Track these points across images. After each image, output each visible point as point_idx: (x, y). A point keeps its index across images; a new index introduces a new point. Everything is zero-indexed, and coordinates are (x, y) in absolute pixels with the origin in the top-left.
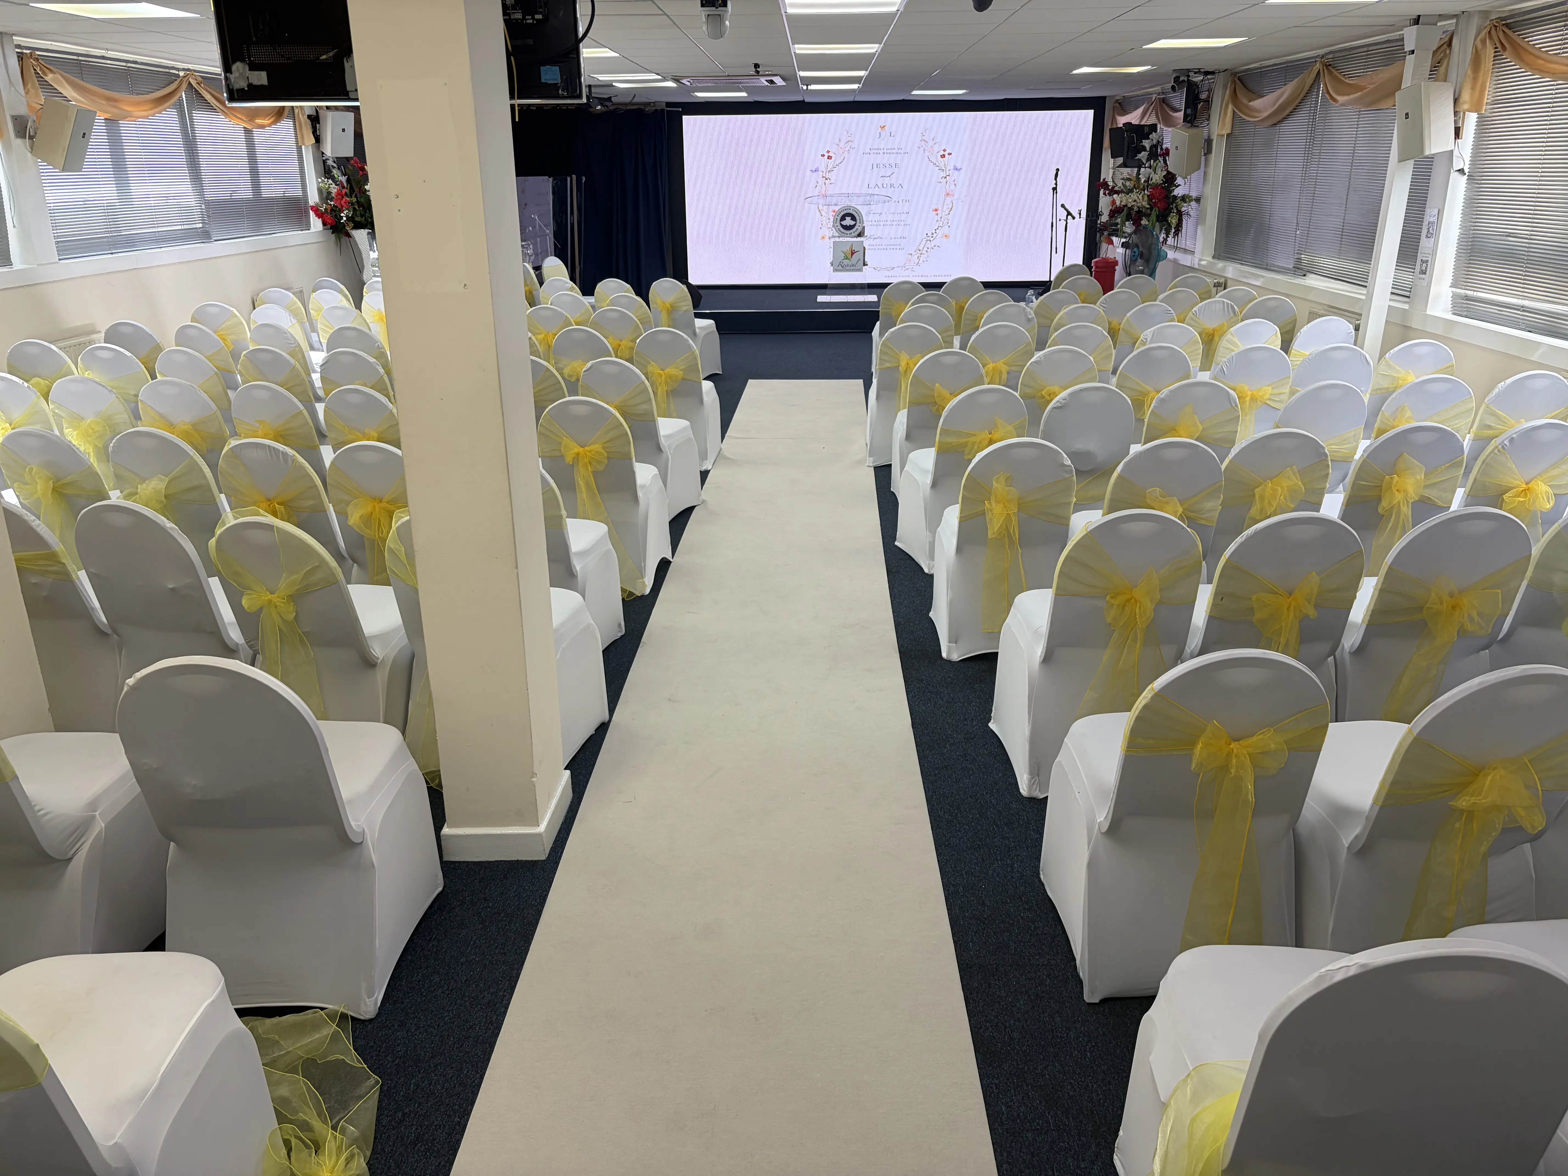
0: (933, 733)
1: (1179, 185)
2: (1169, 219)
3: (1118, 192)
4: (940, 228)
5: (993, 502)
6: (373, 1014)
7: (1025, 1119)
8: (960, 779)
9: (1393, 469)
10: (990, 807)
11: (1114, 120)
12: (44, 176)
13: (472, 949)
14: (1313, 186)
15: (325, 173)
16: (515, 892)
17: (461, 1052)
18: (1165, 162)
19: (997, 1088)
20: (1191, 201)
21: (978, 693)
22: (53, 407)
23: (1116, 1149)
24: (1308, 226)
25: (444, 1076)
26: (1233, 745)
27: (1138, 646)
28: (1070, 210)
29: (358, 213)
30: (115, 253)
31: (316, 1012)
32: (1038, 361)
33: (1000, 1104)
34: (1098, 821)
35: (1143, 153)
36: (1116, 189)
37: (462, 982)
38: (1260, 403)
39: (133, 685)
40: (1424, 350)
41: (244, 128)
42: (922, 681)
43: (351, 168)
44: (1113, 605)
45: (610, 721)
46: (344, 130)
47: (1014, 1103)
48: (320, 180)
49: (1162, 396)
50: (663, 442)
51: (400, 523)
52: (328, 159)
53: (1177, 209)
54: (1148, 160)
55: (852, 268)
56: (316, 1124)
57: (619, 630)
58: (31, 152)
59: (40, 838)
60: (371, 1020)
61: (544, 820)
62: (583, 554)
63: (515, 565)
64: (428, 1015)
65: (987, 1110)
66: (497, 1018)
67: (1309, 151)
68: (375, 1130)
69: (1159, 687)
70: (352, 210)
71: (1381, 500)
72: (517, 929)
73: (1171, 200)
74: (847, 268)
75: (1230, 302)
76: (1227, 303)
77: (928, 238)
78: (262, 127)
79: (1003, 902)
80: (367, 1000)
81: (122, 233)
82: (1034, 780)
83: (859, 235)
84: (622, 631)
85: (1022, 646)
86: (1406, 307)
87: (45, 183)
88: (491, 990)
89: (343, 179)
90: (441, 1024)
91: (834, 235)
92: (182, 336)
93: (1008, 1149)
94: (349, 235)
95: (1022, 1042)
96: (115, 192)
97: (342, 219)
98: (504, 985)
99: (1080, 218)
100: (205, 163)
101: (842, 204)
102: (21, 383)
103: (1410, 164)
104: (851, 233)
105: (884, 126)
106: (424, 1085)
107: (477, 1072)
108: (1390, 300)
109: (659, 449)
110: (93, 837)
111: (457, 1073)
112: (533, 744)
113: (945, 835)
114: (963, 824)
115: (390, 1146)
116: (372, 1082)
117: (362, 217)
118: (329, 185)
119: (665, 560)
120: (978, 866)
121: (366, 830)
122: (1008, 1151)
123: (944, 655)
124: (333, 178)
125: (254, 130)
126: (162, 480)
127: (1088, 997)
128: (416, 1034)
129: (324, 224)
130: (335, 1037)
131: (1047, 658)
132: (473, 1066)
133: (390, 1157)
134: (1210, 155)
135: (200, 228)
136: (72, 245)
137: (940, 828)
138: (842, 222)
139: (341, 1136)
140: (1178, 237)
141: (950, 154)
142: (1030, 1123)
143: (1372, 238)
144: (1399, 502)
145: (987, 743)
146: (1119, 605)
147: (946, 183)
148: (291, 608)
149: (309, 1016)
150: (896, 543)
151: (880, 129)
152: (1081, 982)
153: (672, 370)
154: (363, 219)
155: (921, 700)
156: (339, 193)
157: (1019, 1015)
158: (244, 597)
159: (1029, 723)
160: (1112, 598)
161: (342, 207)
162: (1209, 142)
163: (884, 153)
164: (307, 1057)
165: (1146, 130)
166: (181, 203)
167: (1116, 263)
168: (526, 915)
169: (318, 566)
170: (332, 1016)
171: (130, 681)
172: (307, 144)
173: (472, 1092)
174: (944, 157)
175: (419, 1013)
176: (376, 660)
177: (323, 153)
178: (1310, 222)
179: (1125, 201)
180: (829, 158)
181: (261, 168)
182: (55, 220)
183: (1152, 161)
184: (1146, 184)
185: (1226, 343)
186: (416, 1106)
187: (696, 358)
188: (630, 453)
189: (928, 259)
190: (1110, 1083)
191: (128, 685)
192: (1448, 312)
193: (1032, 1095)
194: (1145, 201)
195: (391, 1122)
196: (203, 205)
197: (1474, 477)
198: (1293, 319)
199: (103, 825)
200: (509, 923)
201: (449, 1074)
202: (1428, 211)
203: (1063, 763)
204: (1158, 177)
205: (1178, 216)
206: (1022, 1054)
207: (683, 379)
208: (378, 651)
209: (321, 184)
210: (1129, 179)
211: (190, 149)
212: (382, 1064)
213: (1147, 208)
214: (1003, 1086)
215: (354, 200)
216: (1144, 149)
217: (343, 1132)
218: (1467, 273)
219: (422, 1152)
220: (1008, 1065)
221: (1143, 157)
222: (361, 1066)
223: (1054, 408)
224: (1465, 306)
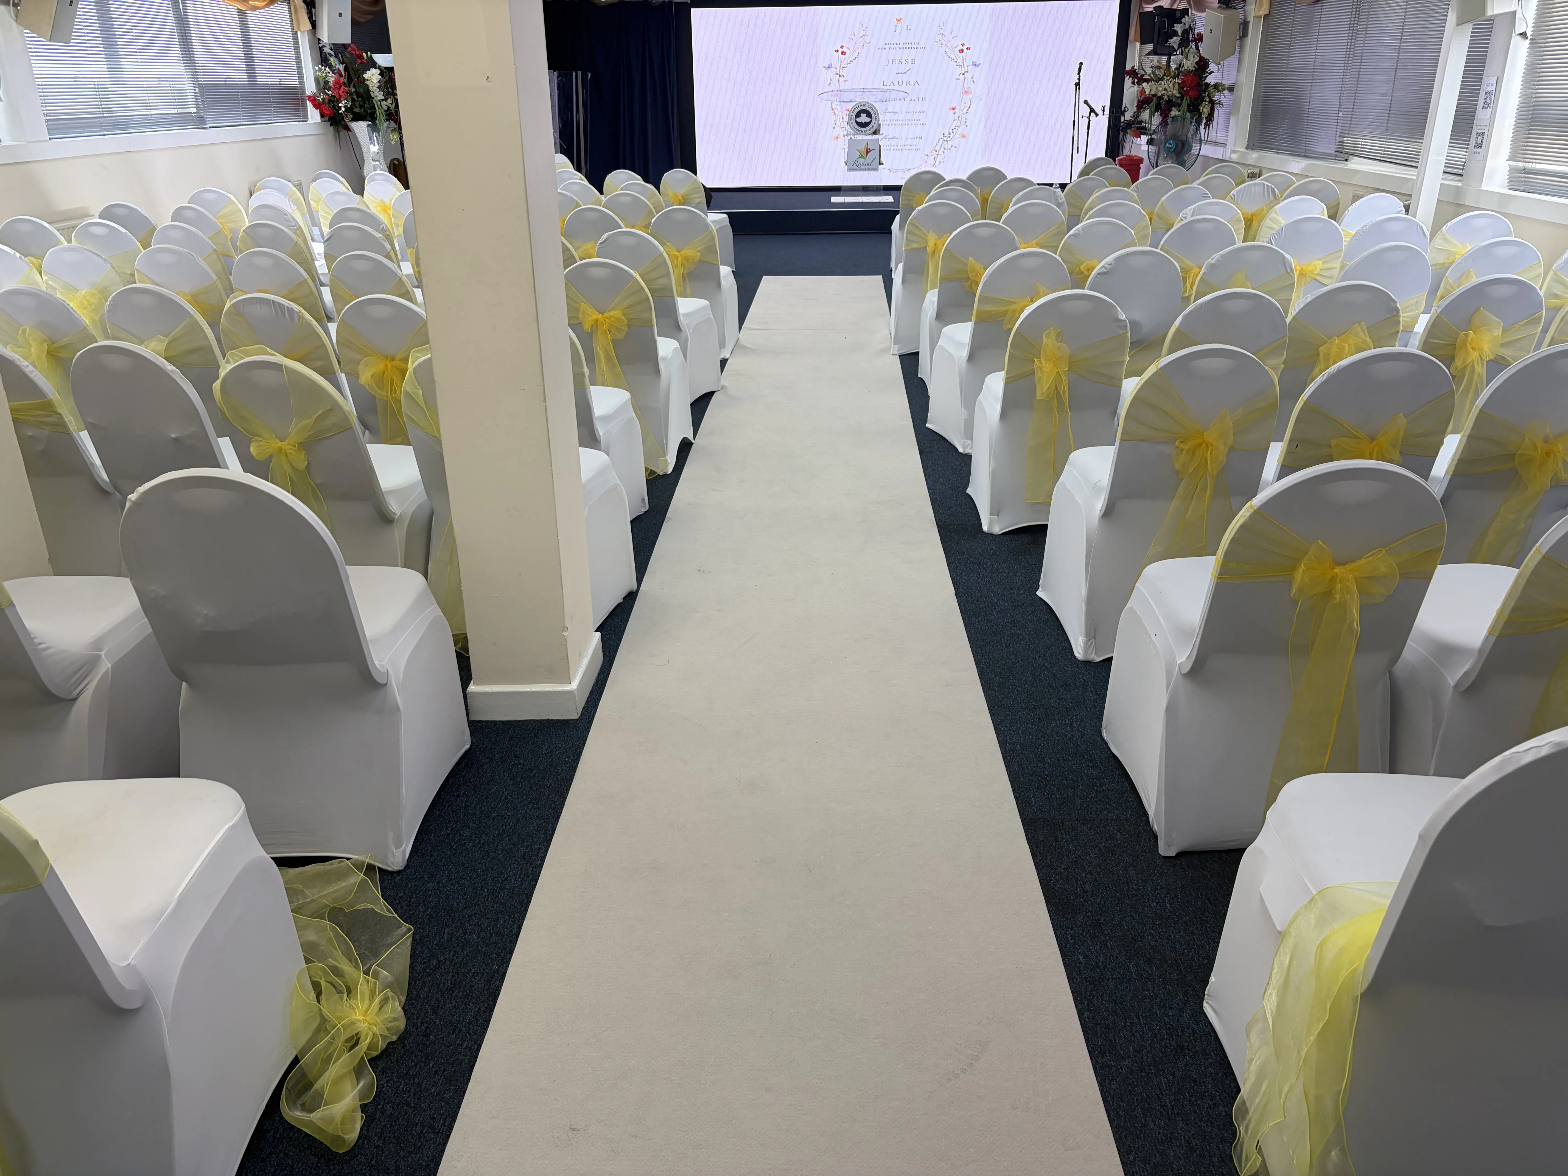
0: (978, 601)
1: (1212, 72)
2: (1201, 108)
3: (1147, 81)
4: (957, 128)
5: (1043, 360)
6: (401, 865)
7: (1104, 968)
8: (1009, 645)
9: (1468, 324)
10: (1044, 671)
11: (1141, 6)
12: (31, 48)
13: (504, 804)
14: (1359, 64)
15: (322, 61)
16: (546, 749)
17: (496, 903)
18: (1197, 48)
19: (1072, 939)
20: (1224, 89)
21: (1023, 564)
22: (46, 278)
23: (1206, 996)
24: (1352, 106)
25: (480, 926)
26: (1337, 570)
27: (1208, 495)
28: (1093, 107)
29: (357, 104)
30: (107, 135)
31: (342, 862)
32: (1076, 233)
33: (1077, 954)
34: (1178, 662)
35: (1175, 38)
36: (1146, 77)
37: (494, 836)
38: (1309, 279)
39: (136, 500)
40: (1482, 222)
41: (238, 9)
42: (963, 553)
43: (348, 56)
44: (1183, 450)
45: (638, 590)
46: (340, 15)
47: (1092, 953)
48: (317, 68)
49: (1213, 261)
50: (682, 320)
51: (416, 363)
52: (325, 46)
53: (1209, 98)
54: (1180, 46)
55: (867, 167)
56: (347, 967)
57: (643, 505)
58: (16, 21)
59: (43, 677)
60: (399, 872)
61: (575, 678)
62: (605, 418)
63: (543, 398)
64: (460, 867)
65: (1063, 960)
66: (532, 870)
67: (1354, 27)
68: (409, 976)
69: (1259, 504)
70: (350, 100)
71: (1454, 359)
72: (551, 784)
73: (1203, 88)
74: (863, 167)
75: (1270, 185)
76: (1267, 186)
77: (945, 139)
78: (255, 8)
79: (1064, 760)
80: (395, 851)
81: (114, 115)
82: (1090, 642)
83: (875, 133)
84: (646, 507)
85: (1080, 502)
86: (1459, 184)
87: (33, 56)
88: (525, 843)
89: (341, 67)
90: (474, 877)
91: (849, 133)
92: (178, 215)
93: (1089, 997)
94: (348, 129)
95: (1095, 894)
96: (106, 70)
97: (341, 109)
98: (539, 838)
99: (1103, 114)
100: (198, 44)
101: (859, 99)
102: (13, 253)
103: (1468, 29)
104: (867, 131)
105: (900, 19)
106: (458, 934)
107: (514, 922)
108: (1442, 179)
109: (678, 328)
110: (99, 677)
111: (493, 923)
112: (564, 595)
113: (997, 697)
114: (1016, 686)
115: (426, 992)
116: (404, 929)
117: (361, 108)
118: (326, 73)
119: (687, 442)
120: (1035, 725)
121: (390, 671)
122: (1088, 999)
123: (985, 528)
124: (330, 66)
125: (247, 12)
126: (162, 341)
127: (1163, 850)
128: (447, 886)
129: (322, 115)
130: (362, 885)
131: (1108, 512)
132: (509, 916)
133: (426, 1003)
134: (1245, 38)
135: (194, 113)
136: (60, 124)
137: (992, 690)
138: (857, 120)
139: (373, 980)
140: (1209, 128)
141: (968, 49)
142: (1110, 972)
143: (1423, 114)
144: (1473, 361)
145: (1035, 610)
146: (1188, 450)
147: (964, 80)
148: (302, 455)
149: (335, 866)
150: (927, 425)
151: (896, 22)
152: (1155, 837)
153: (688, 252)
154: (362, 110)
155: (964, 571)
156: (337, 82)
157: (1090, 868)
158: (253, 443)
159: (1086, 583)
160: (1182, 442)
161: (340, 96)
162: (1245, 24)
163: (900, 48)
164: (332, 906)
165: (1178, 14)
166: (174, 86)
167: (1141, 160)
168: (560, 771)
169: (331, 410)
170: (358, 865)
171: (133, 497)
172: (302, 30)
173: (510, 941)
174: (963, 52)
175: (450, 865)
176: (393, 515)
177: (319, 40)
178: (1354, 102)
179: (1154, 89)
180: (843, 53)
181: (255, 51)
182: (44, 96)
183: (1183, 48)
184: (1177, 72)
185: (1269, 222)
186: (451, 954)
187: (713, 239)
188: (651, 320)
189: (945, 160)
190: (1193, 933)
191: (131, 500)
192: (1504, 187)
193: (1111, 945)
194: (1176, 90)
195: (426, 969)
196: (197, 89)
197: (1551, 335)
198: (1336, 203)
199: (109, 666)
200: (542, 779)
201: (484, 924)
202: (1485, 80)
203: (1135, 608)
204: (1189, 64)
205: (1210, 105)
206: (1097, 906)
207: (701, 261)
208: (395, 506)
209: (317, 73)
210: (1159, 68)
211: (183, 28)
212: (413, 914)
213: (1178, 98)
214: (1078, 937)
215: (353, 90)
216: (1175, 34)
217: (376, 975)
218: (1525, 144)
219: (461, 998)
220: (1082, 916)
221: (1175, 42)
222: (391, 915)
223: (1098, 274)
224: (1523, 179)
